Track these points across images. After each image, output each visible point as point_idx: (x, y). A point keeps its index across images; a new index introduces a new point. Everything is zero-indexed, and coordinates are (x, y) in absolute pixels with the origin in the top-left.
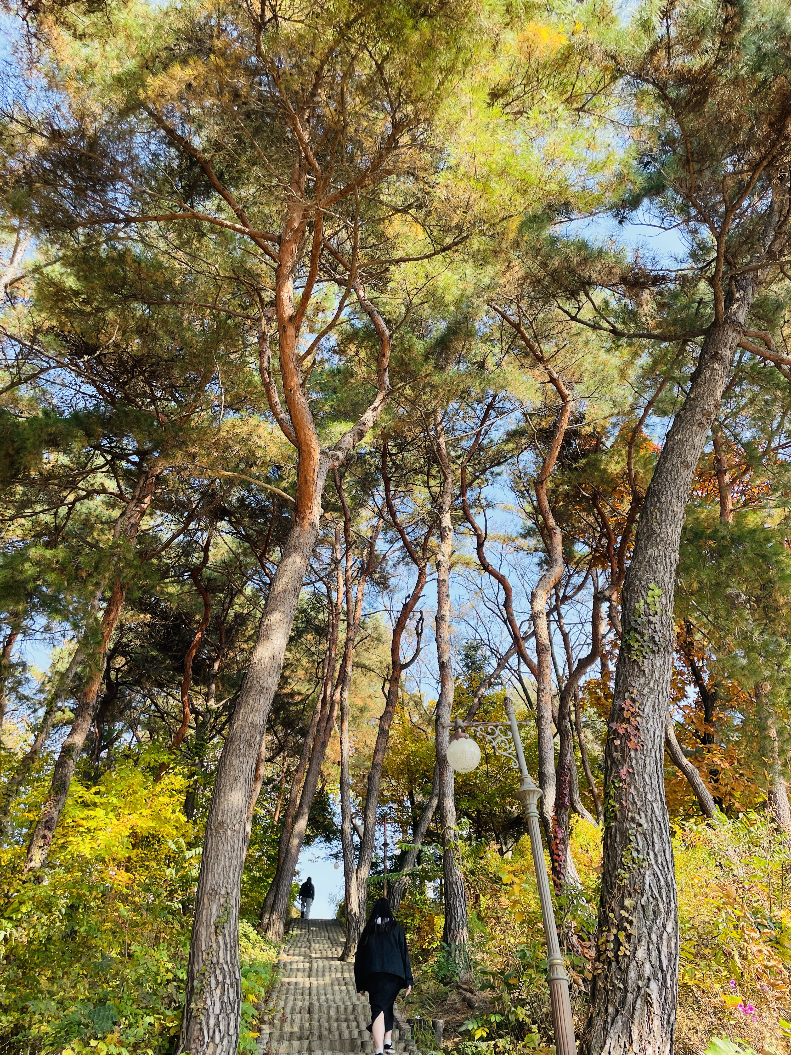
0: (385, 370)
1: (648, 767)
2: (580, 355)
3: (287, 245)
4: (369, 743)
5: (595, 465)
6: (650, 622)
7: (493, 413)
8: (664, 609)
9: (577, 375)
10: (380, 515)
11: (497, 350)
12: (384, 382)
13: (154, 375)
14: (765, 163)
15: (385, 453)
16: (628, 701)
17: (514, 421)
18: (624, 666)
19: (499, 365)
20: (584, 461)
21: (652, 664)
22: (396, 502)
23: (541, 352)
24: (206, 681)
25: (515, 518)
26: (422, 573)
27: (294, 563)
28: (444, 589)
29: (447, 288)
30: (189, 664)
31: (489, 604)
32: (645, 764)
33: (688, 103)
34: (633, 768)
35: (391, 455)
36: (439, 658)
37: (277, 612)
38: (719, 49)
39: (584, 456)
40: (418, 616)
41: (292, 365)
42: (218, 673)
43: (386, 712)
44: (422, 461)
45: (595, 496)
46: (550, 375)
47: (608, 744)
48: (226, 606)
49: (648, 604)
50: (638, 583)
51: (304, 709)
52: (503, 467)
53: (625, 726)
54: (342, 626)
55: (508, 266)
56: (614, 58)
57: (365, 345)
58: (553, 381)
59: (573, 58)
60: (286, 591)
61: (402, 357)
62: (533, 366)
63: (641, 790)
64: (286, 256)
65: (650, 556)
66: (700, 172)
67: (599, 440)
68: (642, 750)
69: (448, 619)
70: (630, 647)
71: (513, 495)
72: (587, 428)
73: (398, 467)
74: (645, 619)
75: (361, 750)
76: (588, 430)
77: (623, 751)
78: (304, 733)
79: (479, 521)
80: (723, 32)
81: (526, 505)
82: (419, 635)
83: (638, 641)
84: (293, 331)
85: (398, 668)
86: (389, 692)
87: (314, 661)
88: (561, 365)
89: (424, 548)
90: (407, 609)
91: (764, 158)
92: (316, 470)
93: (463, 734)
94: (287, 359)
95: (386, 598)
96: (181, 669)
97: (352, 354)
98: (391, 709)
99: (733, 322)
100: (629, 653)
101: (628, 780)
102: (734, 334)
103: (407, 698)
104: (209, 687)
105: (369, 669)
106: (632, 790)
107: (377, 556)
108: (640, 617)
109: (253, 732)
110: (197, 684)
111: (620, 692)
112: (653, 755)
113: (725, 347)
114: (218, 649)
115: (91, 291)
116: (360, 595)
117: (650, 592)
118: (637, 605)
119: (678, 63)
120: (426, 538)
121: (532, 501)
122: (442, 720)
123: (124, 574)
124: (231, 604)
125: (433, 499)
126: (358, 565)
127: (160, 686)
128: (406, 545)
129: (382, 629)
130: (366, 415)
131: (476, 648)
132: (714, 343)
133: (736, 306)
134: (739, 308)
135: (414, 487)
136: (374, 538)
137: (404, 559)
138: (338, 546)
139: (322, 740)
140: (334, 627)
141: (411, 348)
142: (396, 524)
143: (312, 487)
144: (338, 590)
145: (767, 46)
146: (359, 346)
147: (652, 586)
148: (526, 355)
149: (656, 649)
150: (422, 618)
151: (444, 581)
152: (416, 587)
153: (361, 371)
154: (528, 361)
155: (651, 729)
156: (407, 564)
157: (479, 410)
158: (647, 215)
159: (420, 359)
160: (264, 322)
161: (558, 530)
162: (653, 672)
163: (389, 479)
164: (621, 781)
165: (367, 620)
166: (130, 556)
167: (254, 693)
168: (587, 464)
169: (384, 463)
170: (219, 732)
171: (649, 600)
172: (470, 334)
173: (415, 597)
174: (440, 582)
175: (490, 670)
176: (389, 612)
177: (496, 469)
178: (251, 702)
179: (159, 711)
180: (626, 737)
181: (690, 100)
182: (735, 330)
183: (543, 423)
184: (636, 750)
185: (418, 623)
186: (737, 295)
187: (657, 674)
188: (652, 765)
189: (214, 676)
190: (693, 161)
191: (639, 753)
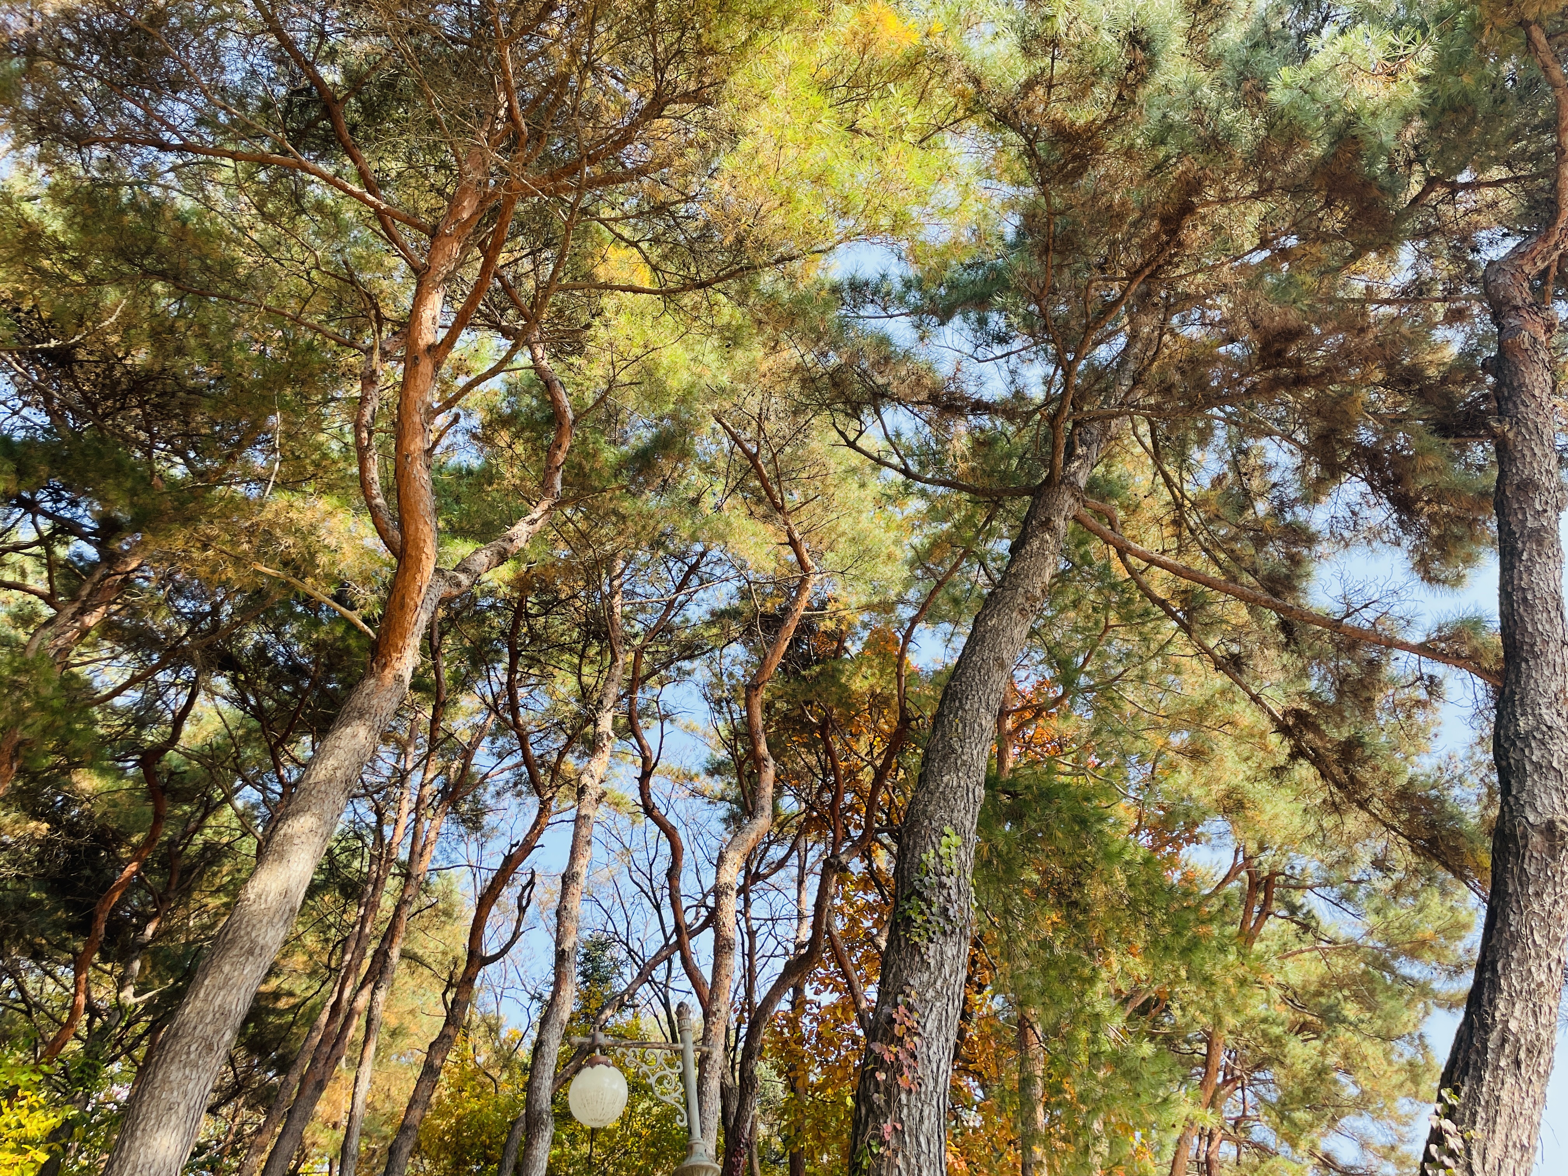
0: (558, 468)
1: (926, 1122)
2: (834, 516)
3: (445, 240)
4: (394, 1092)
5: (833, 677)
6: (942, 886)
7: (695, 581)
8: (962, 867)
9: (826, 542)
10: (493, 708)
11: (719, 487)
12: (553, 486)
13: (162, 411)
14: (1147, 272)
15: (520, 613)
16: (902, 1009)
17: (725, 597)
18: (898, 952)
19: (718, 508)
20: (817, 669)
21: (942, 953)
22: (522, 692)
23: (782, 499)
24: (125, 959)
25: (700, 745)
26: (544, 809)
27: (354, 736)
28: (584, 831)
29: (672, 370)
30: (103, 917)
31: (637, 876)
32: (921, 1117)
33: (1061, 169)
34: (902, 1122)
35: (528, 616)
36: (558, 943)
37: (309, 814)
38: (1114, 104)
39: (817, 662)
40: (524, 880)
41: (417, 419)
42: (150, 942)
43: (442, 1036)
44: (575, 635)
45: (825, 725)
46: (790, 534)
47: (863, 1079)
48: (192, 825)
49: (941, 857)
50: (926, 823)
51: (293, 1023)
52: (697, 663)
53: (894, 1050)
54: (392, 883)
55: (774, 348)
56: (977, 82)
57: (527, 434)
58: (793, 543)
59: (921, 69)
60: (330, 781)
61: (580, 464)
62: (766, 518)
63: (913, 1161)
64: (440, 256)
65: (947, 785)
66: (1060, 267)
67: (841, 641)
68: (919, 1093)
69: (582, 880)
70: (909, 921)
71: (706, 706)
72: (828, 622)
73: (535, 637)
74: (935, 879)
75: (378, 1105)
76: (829, 625)
77: (888, 1092)
78: (284, 1066)
79: (651, 738)
80: (1123, 83)
81: (721, 724)
82: (522, 909)
83: (922, 912)
84: (430, 367)
85: (477, 962)
86: (453, 1002)
87: (327, 940)
88: (805, 524)
89: (555, 770)
90: (510, 863)
91: (1148, 265)
92: (424, 590)
93: (603, 1058)
94: (412, 407)
95: (473, 847)
96: (84, 927)
97: (503, 444)
98: (451, 1031)
99: (1072, 484)
100: (907, 931)
101: (893, 1143)
102: (1072, 501)
103: (476, 1019)
104: (127, 966)
105: (422, 963)
106: (900, 1161)
107: (472, 776)
108: (927, 875)
109: (220, 1023)
110: (105, 959)
111: (888, 993)
112: (935, 1103)
113: (1059, 514)
114: (161, 900)
115: (87, 249)
116: (432, 835)
117: (944, 839)
118: (924, 857)
119: (1058, 111)
120: (561, 755)
121: (733, 720)
122: (546, 1049)
123: (29, 721)
124: (199, 828)
125: (584, 694)
126: (437, 784)
127: (37, 955)
128: (527, 760)
129: (456, 897)
130: (516, 528)
131: (603, 946)
132: (1046, 506)
133: (1076, 464)
134: (1079, 468)
135: (556, 672)
136: (474, 745)
137: (515, 785)
138: (411, 749)
139: (318, 1078)
140: (378, 883)
141: (595, 455)
142: (516, 725)
143: (410, 618)
144: (396, 821)
145: (1176, 117)
146: (517, 435)
147: (947, 829)
148: (760, 501)
149: (948, 928)
150: (531, 883)
151: (587, 817)
152: (531, 831)
153: (511, 475)
154: (761, 510)
155: (934, 1058)
156: (519, 794)
157: (677, 569)
158: (956, 337)
159: (606, 473)
160: (376, 356)
161: (771, 762)
162: (942, 965)
163: (519, 654)
164: (882, 1143)
165: (435, 879)
166: (47, 691)
167: (236, 952)
168: (821, 673)
169: (516, 625)
170: (128, 1051)
171: (943, 851)
172: (685, 454)
173: (527, 847)
174: (579, 820)
175: (620, 985)
176: (475, 869)
177: (686, 665)
178: (227, 968)
179: (24, 1000)
180: (896, 1069)
181: (1065, 165)
182: (1073, 495)
183: (769, 605)
184: (909, 1092)
185: (524, 889)
186: (1079, 451)
187: (947, 969)
188: (933, 1119)
189: (143, 946)
190: (1054, 250)
191: (913, 1097)
